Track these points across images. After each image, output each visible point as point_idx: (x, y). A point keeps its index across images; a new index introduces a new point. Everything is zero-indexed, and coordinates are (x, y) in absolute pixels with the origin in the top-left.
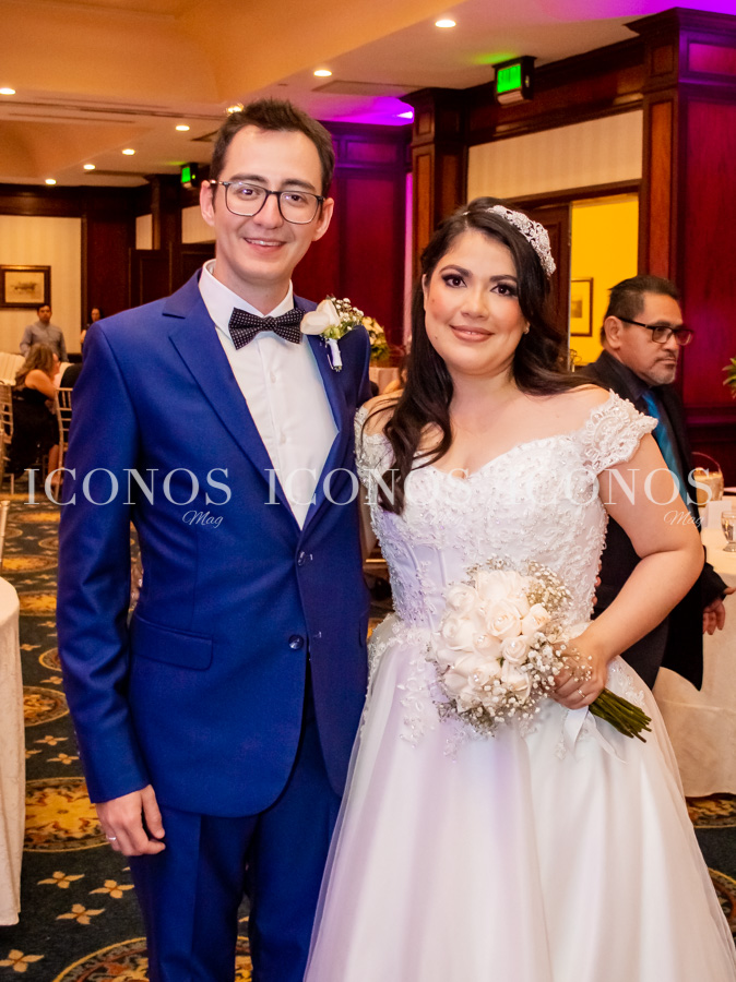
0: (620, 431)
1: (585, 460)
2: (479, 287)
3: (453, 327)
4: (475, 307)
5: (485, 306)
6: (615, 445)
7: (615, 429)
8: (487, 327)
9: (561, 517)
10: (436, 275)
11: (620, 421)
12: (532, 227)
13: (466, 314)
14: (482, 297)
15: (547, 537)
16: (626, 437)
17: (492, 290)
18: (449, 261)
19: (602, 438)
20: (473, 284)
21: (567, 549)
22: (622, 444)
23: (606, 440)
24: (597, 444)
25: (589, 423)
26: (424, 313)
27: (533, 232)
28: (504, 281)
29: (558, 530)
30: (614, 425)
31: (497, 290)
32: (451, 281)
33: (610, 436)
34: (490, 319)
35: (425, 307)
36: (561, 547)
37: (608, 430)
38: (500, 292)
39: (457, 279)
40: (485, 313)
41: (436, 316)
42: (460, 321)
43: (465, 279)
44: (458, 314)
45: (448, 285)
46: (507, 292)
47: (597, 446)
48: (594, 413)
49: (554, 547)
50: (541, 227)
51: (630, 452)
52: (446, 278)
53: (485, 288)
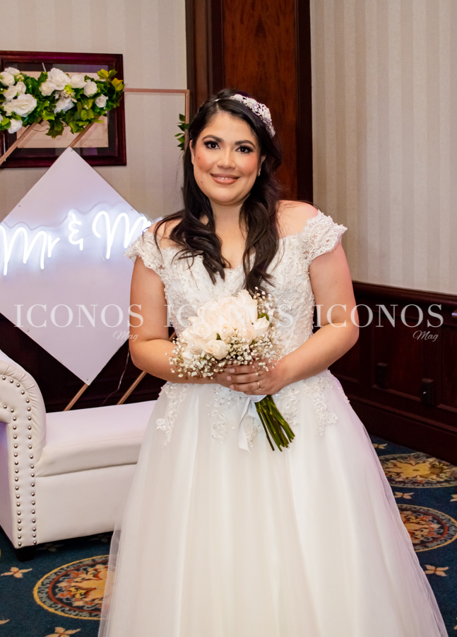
0: (327, 232)
1: (305, 250)
2: (228, 149)
3: (212, 175)
4: (226, 162)
5: (233, 161)
6: (324, 242)
7: (324, 231)
8: (235, 174)
9: (297, 287)
10: (200, 141)
11: (326, 226)
12: (260, 107)
13: (221, 167)
14: (230, 155)
15: (290, 300)
16: (331, 236)
17: (237, 150)
18: (208, 132)
19: (315, 237)
20: (224, 147)
21: (301, 307)
22: (328, 241)
23: (318, 239)
24: (313, 241)
25: (306, 228)
26: (192, 166)
27: (260, 111)
28: (243, 144)
29: (296, 295)
30: (323, 229)
31: (239, 150)
32: (210, 145)
33: (321, 236)
34: (237, 169)
35: (193, 162)
36: (298, 307)
37: (319, 232)
38: (241, 151)
39: (213, 144)
40: (233, 165)
41: (201, 168)
42: (216, 171)
43: (219, 144)
44: (216, 166)
45: (208, 147)
46: (246, 151)
47: (313, 242)
48: (309, 222)
49: (294, 307)
50: (265, 107)
51: (333, 245)
52: (206, 144)
53: (232, 149)
